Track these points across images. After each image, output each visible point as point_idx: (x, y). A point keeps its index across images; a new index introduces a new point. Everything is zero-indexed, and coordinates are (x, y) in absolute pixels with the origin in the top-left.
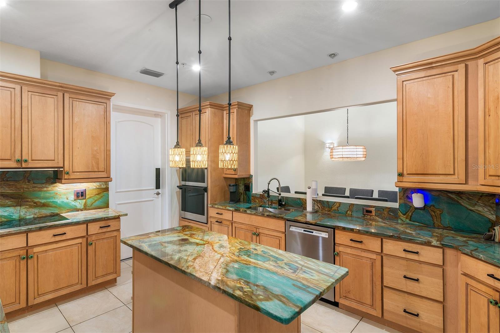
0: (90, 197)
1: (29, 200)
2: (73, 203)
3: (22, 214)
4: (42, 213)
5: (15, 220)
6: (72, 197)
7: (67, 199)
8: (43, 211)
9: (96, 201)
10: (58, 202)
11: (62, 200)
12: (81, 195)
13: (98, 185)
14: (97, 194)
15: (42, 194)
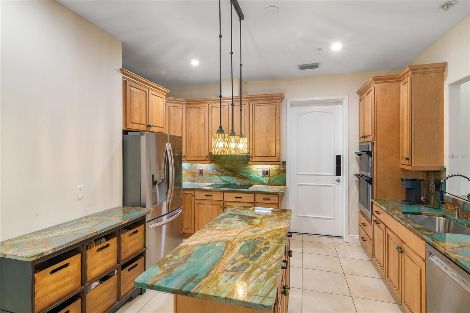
0: (273, 176)
1: (238, 173)
2: (262, 179)
3: (235, 181)
4: (244, 183)
5: (231, 184)
6: (261, 174)
7: (258, 175)
8: (245, 181)
9: (276, 179)
10: (253, 177)
11: (255, 176)
12: (266, 173)
13: (278, 168)
14: (277, 174)
15: (244, 171)
